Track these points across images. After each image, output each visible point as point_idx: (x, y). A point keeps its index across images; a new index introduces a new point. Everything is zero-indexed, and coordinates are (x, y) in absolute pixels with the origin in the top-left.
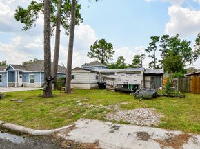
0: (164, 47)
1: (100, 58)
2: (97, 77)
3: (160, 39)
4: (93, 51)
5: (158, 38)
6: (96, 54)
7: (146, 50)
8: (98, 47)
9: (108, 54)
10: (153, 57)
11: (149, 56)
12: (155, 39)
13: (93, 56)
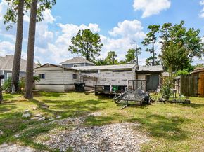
0: (166, 39)
1: (84, 53)
2: (75, 77)
3: (160, 29)
4: (76, 44)
5: (158, 27)
6: (79, 49)
7: (143, 43)
8: (81, 39)
9: (94, 48)
10: (152, 51)
11: (147, 50)
12: (154, 28)
13: (75, 51)
